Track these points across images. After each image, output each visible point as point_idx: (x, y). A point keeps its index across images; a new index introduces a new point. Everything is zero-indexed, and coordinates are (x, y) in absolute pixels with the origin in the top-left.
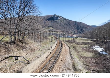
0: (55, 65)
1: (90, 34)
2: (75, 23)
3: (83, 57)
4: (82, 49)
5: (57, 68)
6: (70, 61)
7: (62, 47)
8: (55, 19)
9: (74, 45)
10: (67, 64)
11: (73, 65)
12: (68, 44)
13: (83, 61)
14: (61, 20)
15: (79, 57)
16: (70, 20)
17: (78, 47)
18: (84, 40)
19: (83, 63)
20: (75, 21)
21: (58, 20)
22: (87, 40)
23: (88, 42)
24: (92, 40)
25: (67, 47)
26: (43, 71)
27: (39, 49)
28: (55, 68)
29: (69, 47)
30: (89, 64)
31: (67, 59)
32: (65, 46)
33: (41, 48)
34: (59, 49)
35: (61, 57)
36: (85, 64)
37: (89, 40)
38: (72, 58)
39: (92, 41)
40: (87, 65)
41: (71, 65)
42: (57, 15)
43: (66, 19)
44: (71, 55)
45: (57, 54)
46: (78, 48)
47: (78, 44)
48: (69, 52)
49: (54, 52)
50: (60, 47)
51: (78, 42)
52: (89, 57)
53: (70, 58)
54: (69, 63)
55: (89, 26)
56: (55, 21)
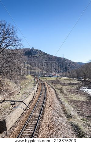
0: (44, 112)
1: (76, 73)
2: (58, 59)
3: (73, 101)
4: (70, 91)
5: (47, 115)
6: (59, 107)
7: (46, 89)
8: (33, 53)
9: (59, 86)
10: (58, 110)
11: (65, 111)
12: (51, 85)
13: (74, 105)
14: (40, 55)
15: (68, 101)
16: (52, 55)
17: (65, 88)
18: (70, 80)
19: (75, 108)
20: (57, 57)
21: (37, 55)
22: (73, 80)
23: (75, 82)
24: (79, 80)
25: (51, 88)
26: (30, 119)
27: (18, 92)
28: (45, 115)
29: (54, 89)
30: (82, 109)
31: (55, 104)
32: (50, 88)
33: (20, 91)
34: (44, 92)
35: (48, 101)
36: (77, 109)
37: (76, 80)
38: (61, 103)
39: (79, 82)
40: (80, 111)
41: (62, 111)
42: (36, 49)
43: (46, 54)
44: (58, 99)
45: (43, 97)
46: (64, 90)
47: (64, 85)
48: (55, 95)
49: (37, 95)
50: (43, 89)
51: (63, 82)
52: (80, 101)
53: (58, 103)
54: (59, 109)
55: (74, 63)
56: (34, 56)
